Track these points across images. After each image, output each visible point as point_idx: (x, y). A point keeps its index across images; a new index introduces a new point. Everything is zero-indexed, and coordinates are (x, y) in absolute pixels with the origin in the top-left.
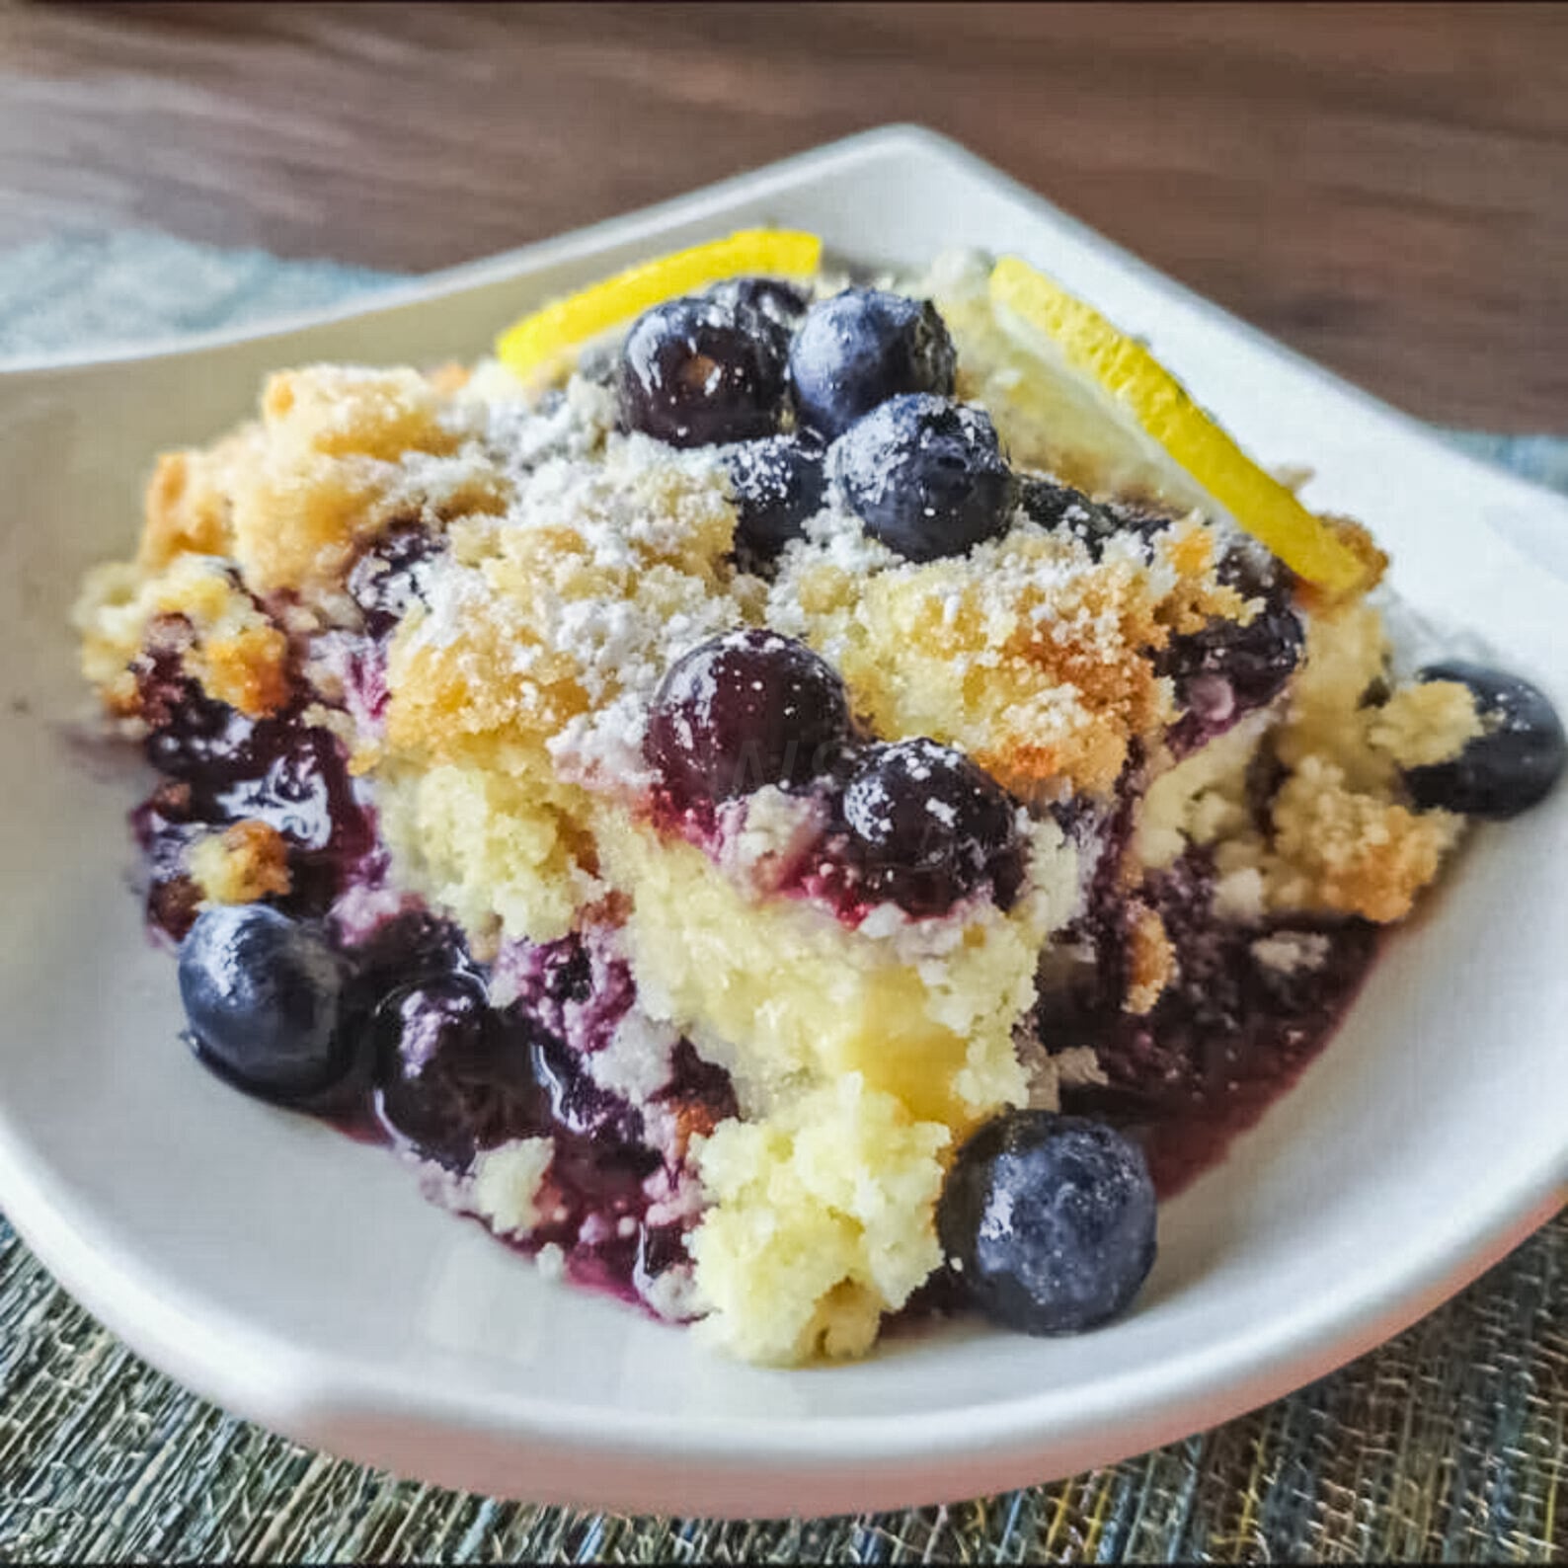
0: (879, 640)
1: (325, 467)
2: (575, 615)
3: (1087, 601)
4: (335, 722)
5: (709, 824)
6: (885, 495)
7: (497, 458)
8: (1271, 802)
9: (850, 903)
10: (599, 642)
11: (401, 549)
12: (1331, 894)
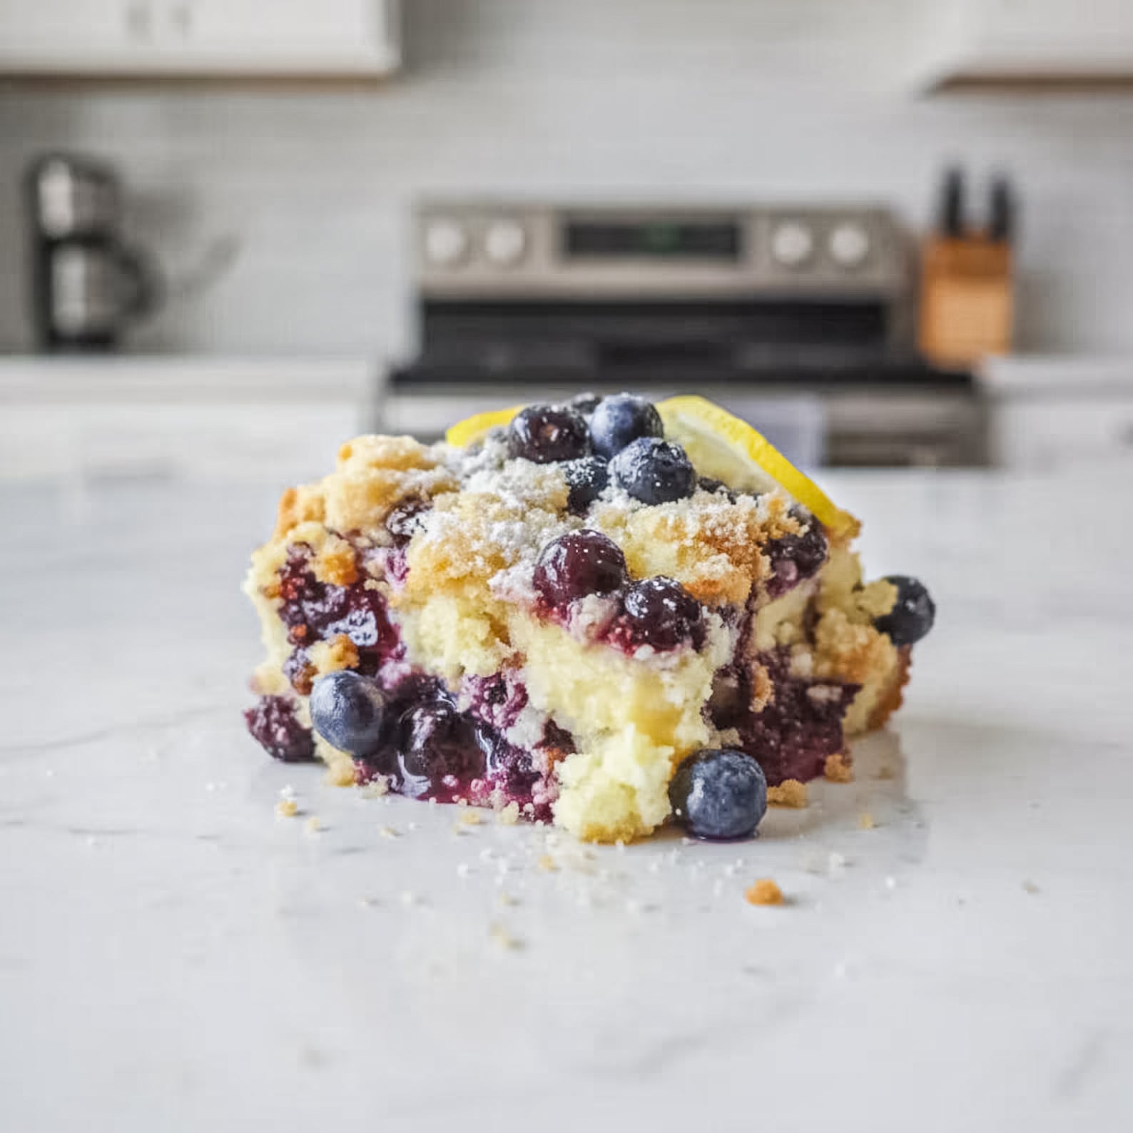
0: (637, 539)
1: (374, 473)
2: (499, 527)
3: (731, 519)
4: (381, 587)
5: (564, 613)
6: (638, 478)
7: (453, 473)
8: (814, 629)
9: (629, 646)
10: (511, 538)
11: (410, 508)
12: (843, 668)
